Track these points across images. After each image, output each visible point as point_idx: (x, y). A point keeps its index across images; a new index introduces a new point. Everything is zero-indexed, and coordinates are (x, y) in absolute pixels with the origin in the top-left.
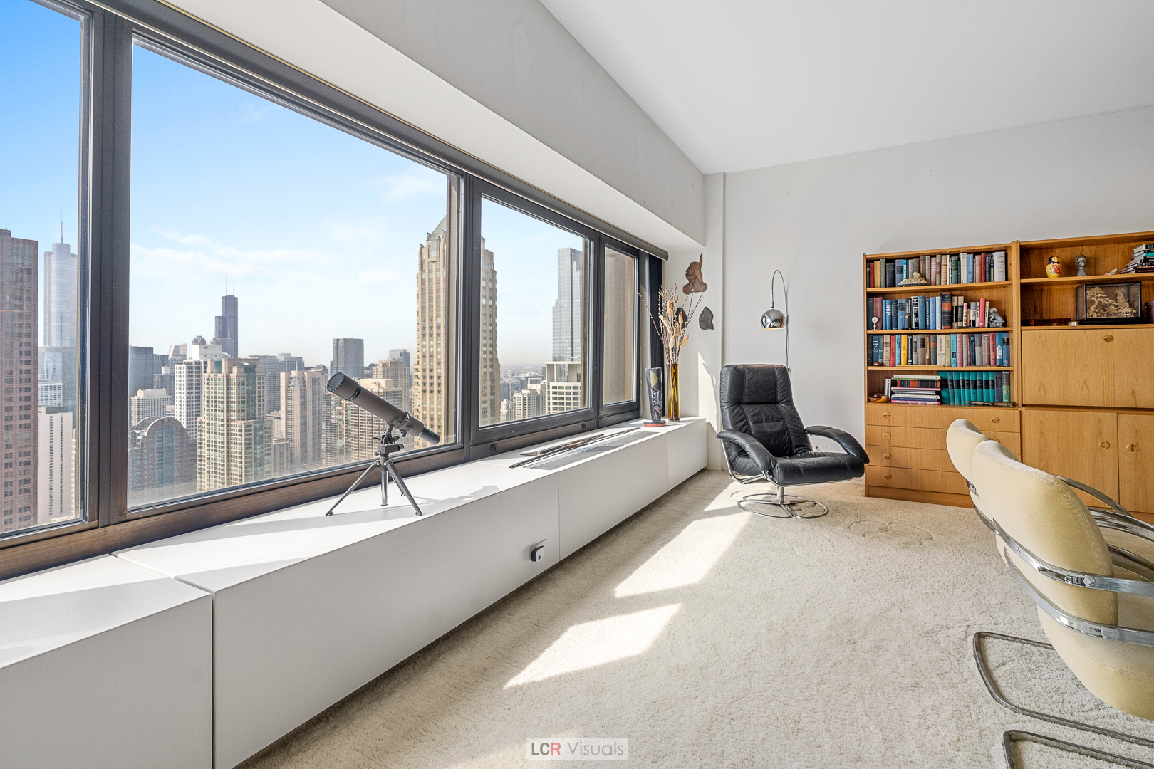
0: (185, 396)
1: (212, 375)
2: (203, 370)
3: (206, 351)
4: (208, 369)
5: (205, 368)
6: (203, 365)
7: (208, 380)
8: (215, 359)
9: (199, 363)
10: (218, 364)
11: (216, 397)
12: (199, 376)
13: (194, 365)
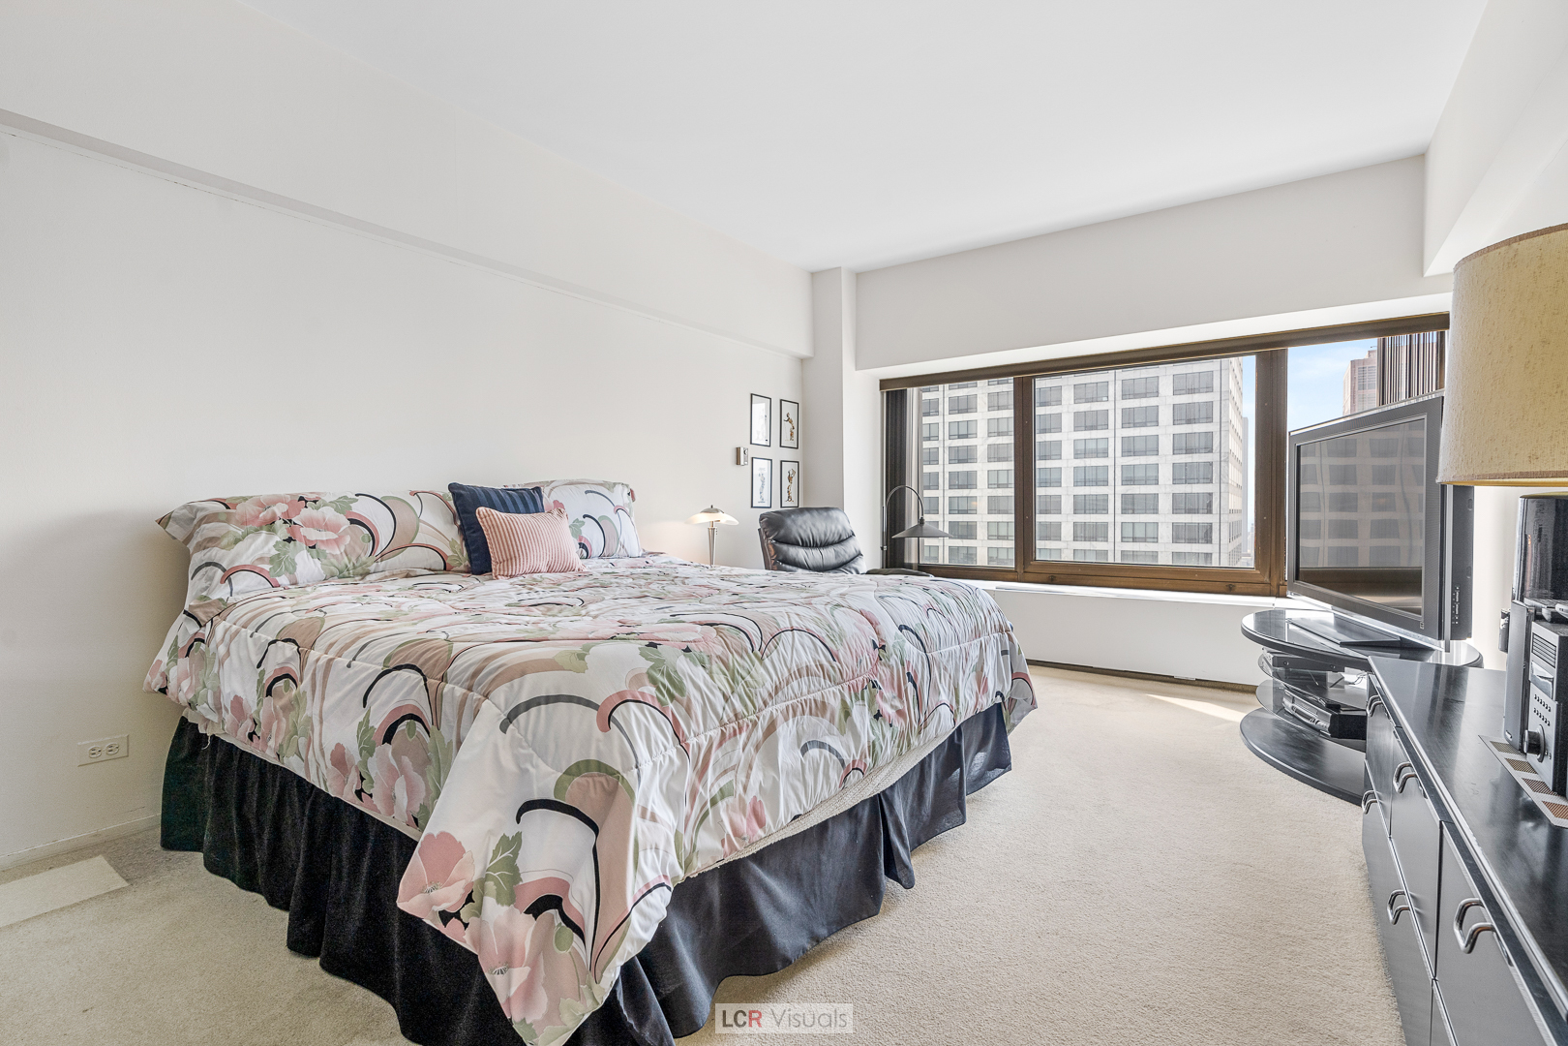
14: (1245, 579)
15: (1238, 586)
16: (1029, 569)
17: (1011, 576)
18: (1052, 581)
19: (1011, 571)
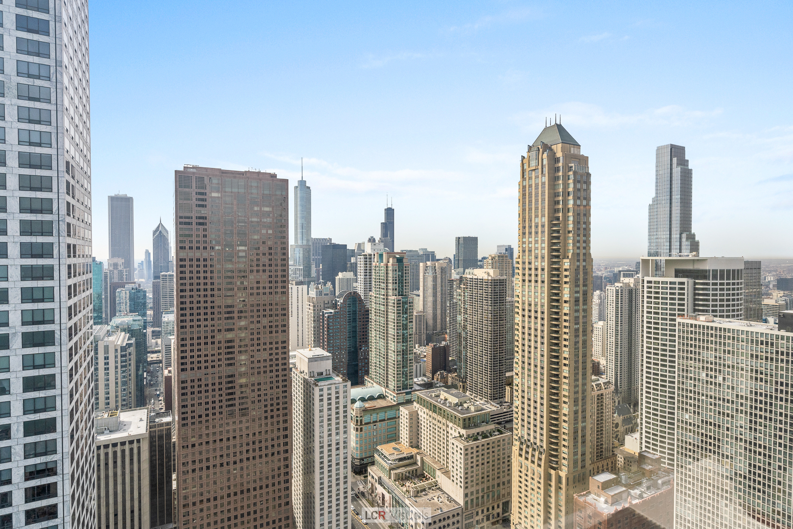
0: (363, 277)
1: (377, 263)
2: (372, 260)
3: (375, 247)
4: (376, 260)
5: (374, 258)
6: (373, 256)
7: (375, 267)
8: (380, 252)
10: (381, 256)
11: (380, 279)
12: (370, 264)
13: (368, 257)
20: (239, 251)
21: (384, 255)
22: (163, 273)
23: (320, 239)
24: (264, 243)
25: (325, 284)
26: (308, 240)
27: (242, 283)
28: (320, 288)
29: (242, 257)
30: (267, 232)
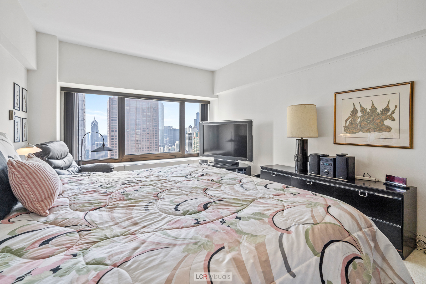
0: (188, 143)
1: (195, 137)
2: (192, 135)
3: (193, 130)
4: (194, 135)
5: (193, 135)
6: (192, 134)
7: (194, 138)
8: (196, 132)
9: (192, 133)
10: (197, 134)
11: (196, 144)
12: (191, 137)
13: (190, 134)
14: (178, 154)
15: (177, 156)
16: (124, 158)
17: (117, 161)
18: (131, 160)
19: (117, 159)
20: (137, 132)
21: (198, 133)
22: (96, 142)
23: (167, 127)
24: (148, 128)
25: (172, 146)
26: (162, 127)
27: (138, 146)
28: (169, 148)
29: (138, 135)
30: (149, 124)
